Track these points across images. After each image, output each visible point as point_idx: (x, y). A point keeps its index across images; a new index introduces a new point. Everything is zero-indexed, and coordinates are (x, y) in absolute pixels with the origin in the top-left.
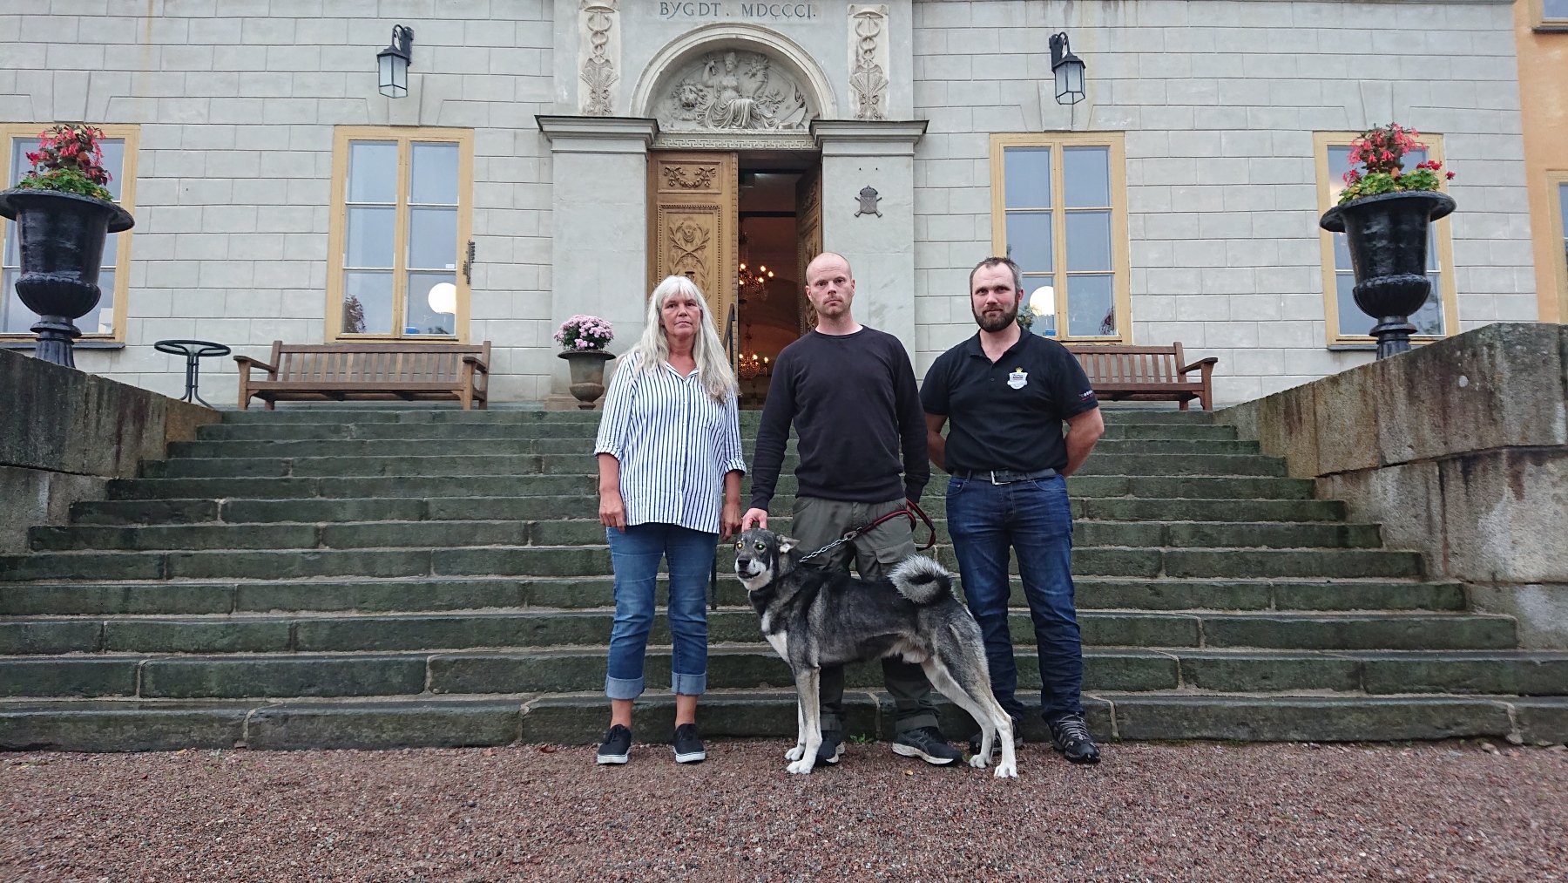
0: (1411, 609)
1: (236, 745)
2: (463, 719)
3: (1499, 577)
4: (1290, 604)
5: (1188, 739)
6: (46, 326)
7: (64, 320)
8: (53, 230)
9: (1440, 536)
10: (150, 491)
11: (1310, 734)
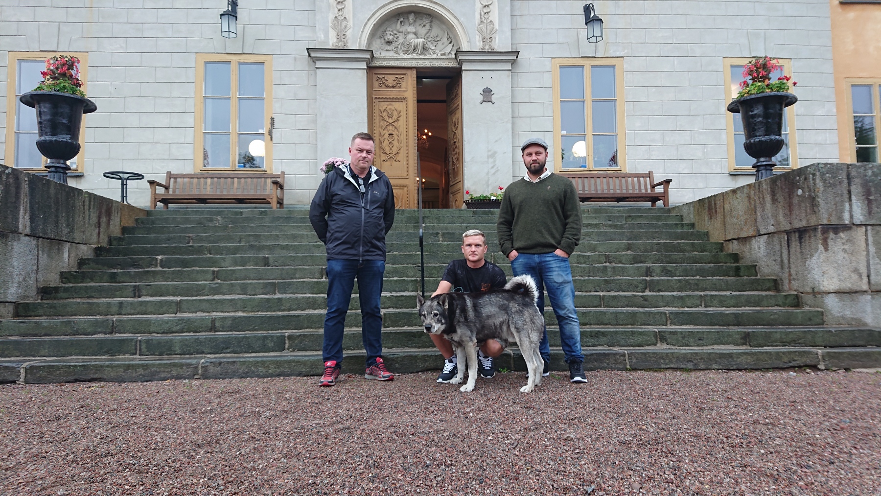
0: (772, 307)
1: (195, 377)
2: (309, 363)
3: (816, 290)
4: (711, 304)
5: (663, 369)
6: (53, 165)
7: (62, 161)
8: (55, 114)
9: (787, 270)
10: (118, 252)
11: (723, 366)
